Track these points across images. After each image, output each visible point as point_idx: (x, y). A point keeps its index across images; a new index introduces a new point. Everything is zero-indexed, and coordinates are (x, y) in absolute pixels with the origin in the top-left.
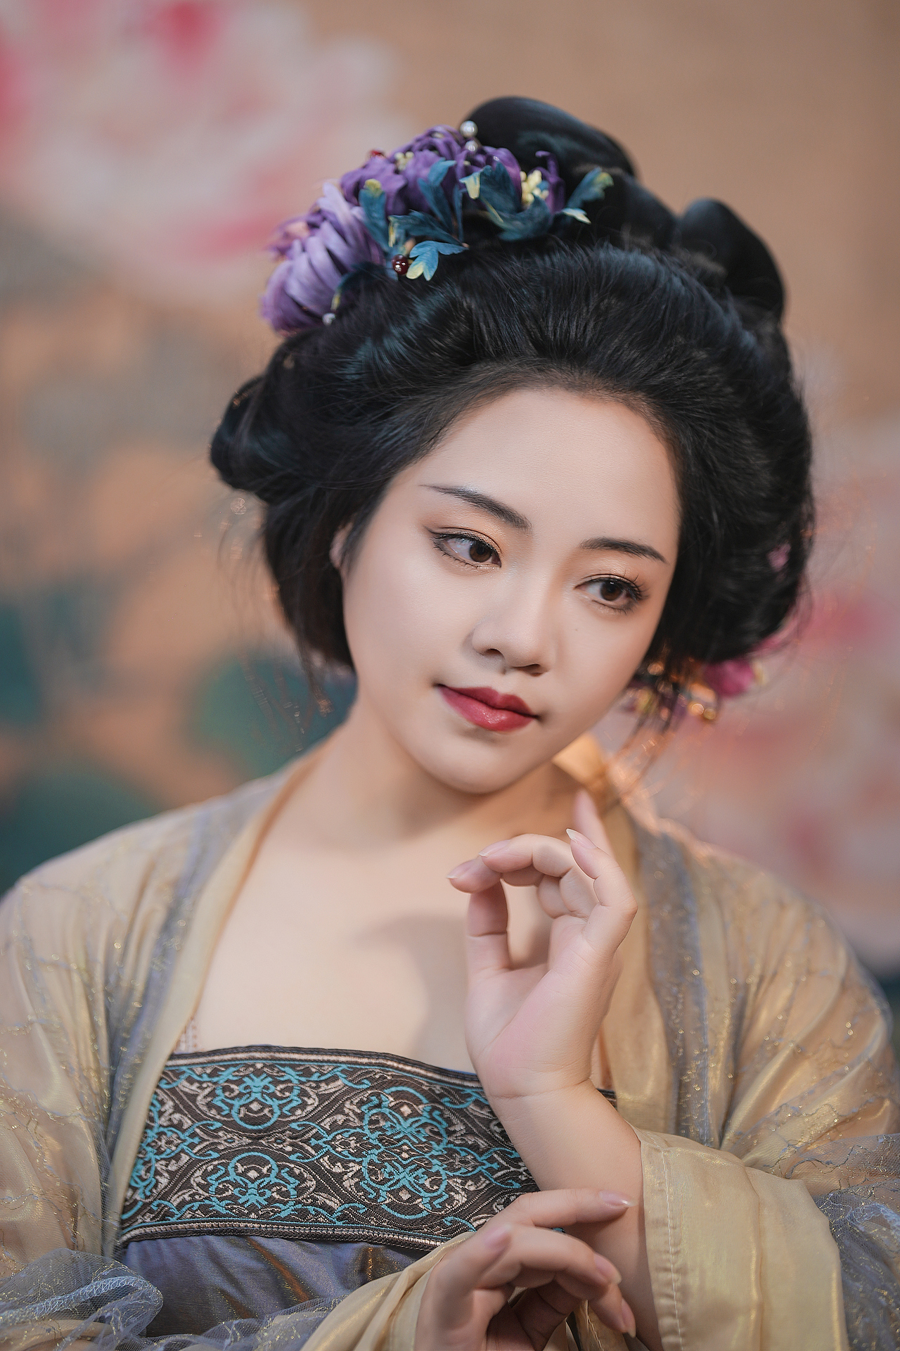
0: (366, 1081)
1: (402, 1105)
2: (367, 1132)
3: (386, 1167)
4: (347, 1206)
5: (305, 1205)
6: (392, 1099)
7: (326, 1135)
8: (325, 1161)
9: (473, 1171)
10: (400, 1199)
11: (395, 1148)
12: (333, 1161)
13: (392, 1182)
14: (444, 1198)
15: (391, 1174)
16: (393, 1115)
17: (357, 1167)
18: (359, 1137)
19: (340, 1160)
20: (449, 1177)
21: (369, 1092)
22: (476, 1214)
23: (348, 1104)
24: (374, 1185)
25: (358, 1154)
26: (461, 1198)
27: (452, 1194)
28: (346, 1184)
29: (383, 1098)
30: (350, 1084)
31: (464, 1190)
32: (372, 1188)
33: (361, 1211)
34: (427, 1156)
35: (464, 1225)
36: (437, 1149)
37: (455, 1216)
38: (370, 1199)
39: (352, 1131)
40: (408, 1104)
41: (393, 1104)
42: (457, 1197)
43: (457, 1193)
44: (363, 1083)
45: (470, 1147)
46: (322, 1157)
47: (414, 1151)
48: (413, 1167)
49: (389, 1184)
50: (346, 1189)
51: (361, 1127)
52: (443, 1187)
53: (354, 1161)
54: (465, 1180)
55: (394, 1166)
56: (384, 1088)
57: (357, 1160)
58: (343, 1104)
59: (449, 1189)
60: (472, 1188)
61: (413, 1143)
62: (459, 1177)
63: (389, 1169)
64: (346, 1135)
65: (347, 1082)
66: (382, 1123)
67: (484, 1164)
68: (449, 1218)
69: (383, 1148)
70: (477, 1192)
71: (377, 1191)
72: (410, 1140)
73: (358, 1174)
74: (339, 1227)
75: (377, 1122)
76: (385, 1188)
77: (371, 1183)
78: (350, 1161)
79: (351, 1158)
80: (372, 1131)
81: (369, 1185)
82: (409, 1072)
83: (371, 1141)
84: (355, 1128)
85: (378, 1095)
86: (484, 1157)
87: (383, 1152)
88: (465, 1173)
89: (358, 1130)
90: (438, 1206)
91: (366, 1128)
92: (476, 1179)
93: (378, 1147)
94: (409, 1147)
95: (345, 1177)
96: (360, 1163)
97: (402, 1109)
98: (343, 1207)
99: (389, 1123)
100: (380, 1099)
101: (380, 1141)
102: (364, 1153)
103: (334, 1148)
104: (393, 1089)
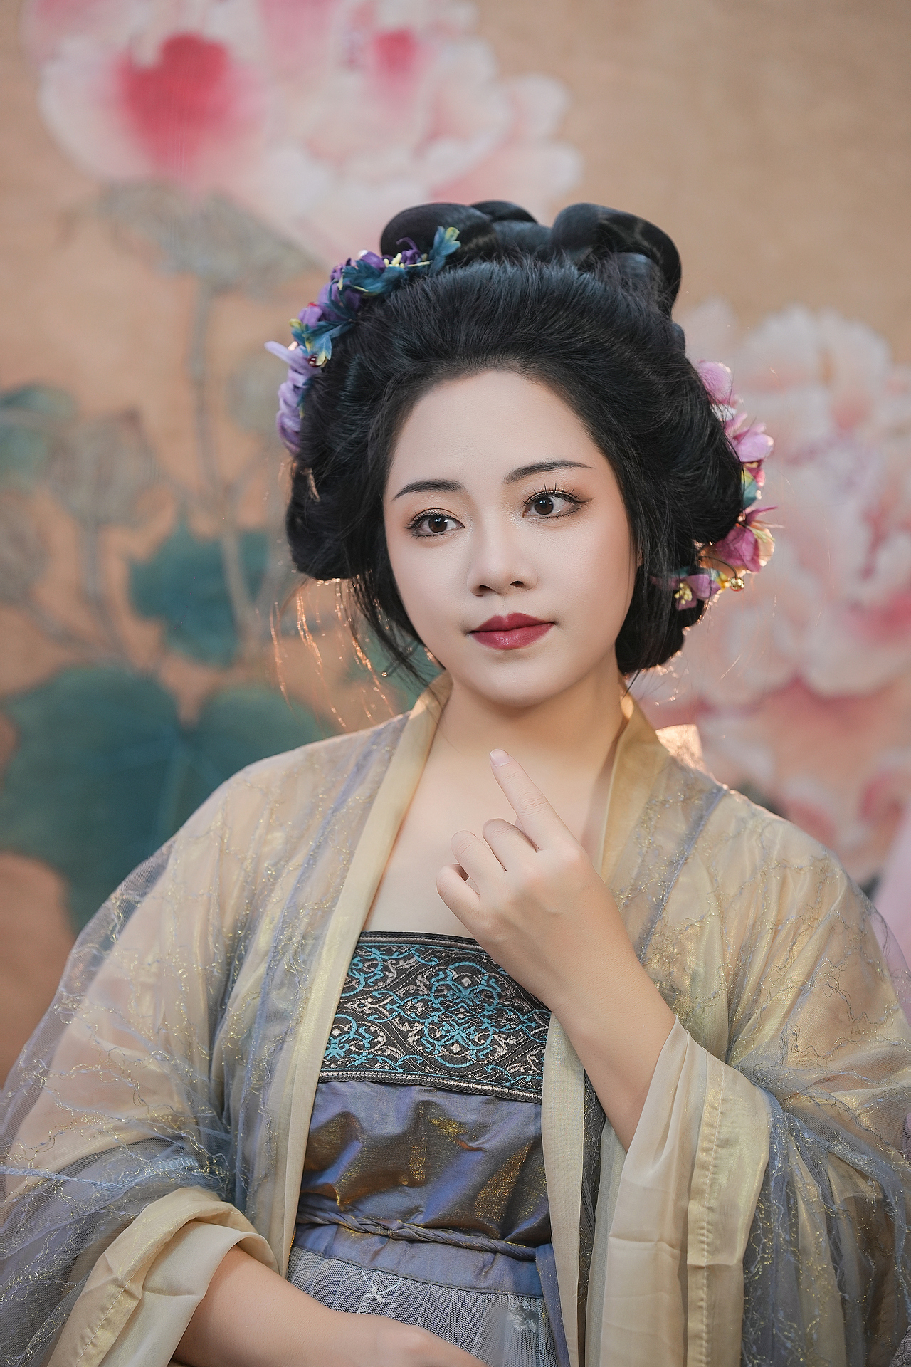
0: (435, 959)
1: (463, 977)
2: (432, 998)
3: (444, 1026)
4: (408, 1057)
5: (376, 1055)
6: (455, 973)
7: (399, 1001)
8: (396, 1022)
9: (515, 1028)
10: (451, 1052)
11: (454, 1010)
12: (402, 1021)
13: (447, 1038)
14: (489, 1050)
15: (448, 1031)
16: (456, 987)
17: (421, 1027)
18: (425, 1002)
19: (407, 1021)
20: (495, 1033)
21: (437, 968)
22: (513, 1063)
23: (419, 978)
24: (432, 1041)
25: (423, 1016)
26: (502, 1051)
27: (496, 1046)
28: (410, 1040)
29: (448, 973)
30: (422, 961)
31: (505, 1043)
32: (430, 1043)
33: (419, 1062)
34: (479, 1016)
35: (502, 1072)
36: (488, 1010)
37: (495, 1065)
38: (427, 1052)
39: (420, 998)
40: (468, 976)
41: (455, 977)
42: (499, 1049)
43: (500, 1046)
44: (433, 961)
45: (516, 1008)
46: (394, 1018)
47: (469, 1012)
48: (466, 1025)
49: (445, 1040)
50: (409, 1044)
51: (428, 995)
52: (489, 1041)
53: (418, 1022)
54: (507, 1035)
55: (450, 1025)
56: (449, 965)
57: (421, 1021)
58: (416, 977)
59: (494, 1042)
60: (512, 1042)
61: (469, 1006)
62: (503, 1033)
63: (447, 1027)
64: (415, 1001)
65: (420, 960)
66: (445, 992)
67: (525, 1023)
68: (490, 1067)
69: (443, 1011)
70: (516, 1045)
71: (433, 1045)
72: (467, 1004)
73: (421, 1032)
74: (400, 1073)
75: (442, 991)
76: (441, 1043)
77: (430, 1039)
78: (415, 1022)
79: (417, 1019)
80: (436, 998)
81: (427, 1041)
82: (471, 950)
83: (434, 1005)
84: (423, 995)
85: (444, 970)
86: (526, 1017)
87: (443, 1014)
88: (509, 1029)
89: (425, 997)
90: (483, 1057)
91: (432, 995)
92: (516, 1036)
93: (439, 1010)
94: (465, 1009)
95: (411, 1034)
96: (423, 1023)
97: (464, 981)
98: (405, 1058)
99: (452, 992)
100: (446, 974)
101: (441, 1005)
102: (428, 1015)
103: (404, 1011)
104: (457, 965)
